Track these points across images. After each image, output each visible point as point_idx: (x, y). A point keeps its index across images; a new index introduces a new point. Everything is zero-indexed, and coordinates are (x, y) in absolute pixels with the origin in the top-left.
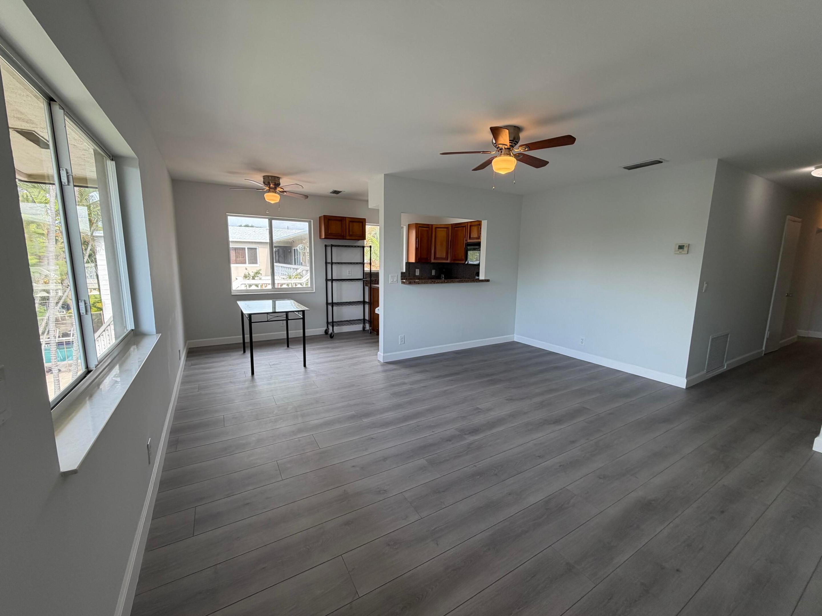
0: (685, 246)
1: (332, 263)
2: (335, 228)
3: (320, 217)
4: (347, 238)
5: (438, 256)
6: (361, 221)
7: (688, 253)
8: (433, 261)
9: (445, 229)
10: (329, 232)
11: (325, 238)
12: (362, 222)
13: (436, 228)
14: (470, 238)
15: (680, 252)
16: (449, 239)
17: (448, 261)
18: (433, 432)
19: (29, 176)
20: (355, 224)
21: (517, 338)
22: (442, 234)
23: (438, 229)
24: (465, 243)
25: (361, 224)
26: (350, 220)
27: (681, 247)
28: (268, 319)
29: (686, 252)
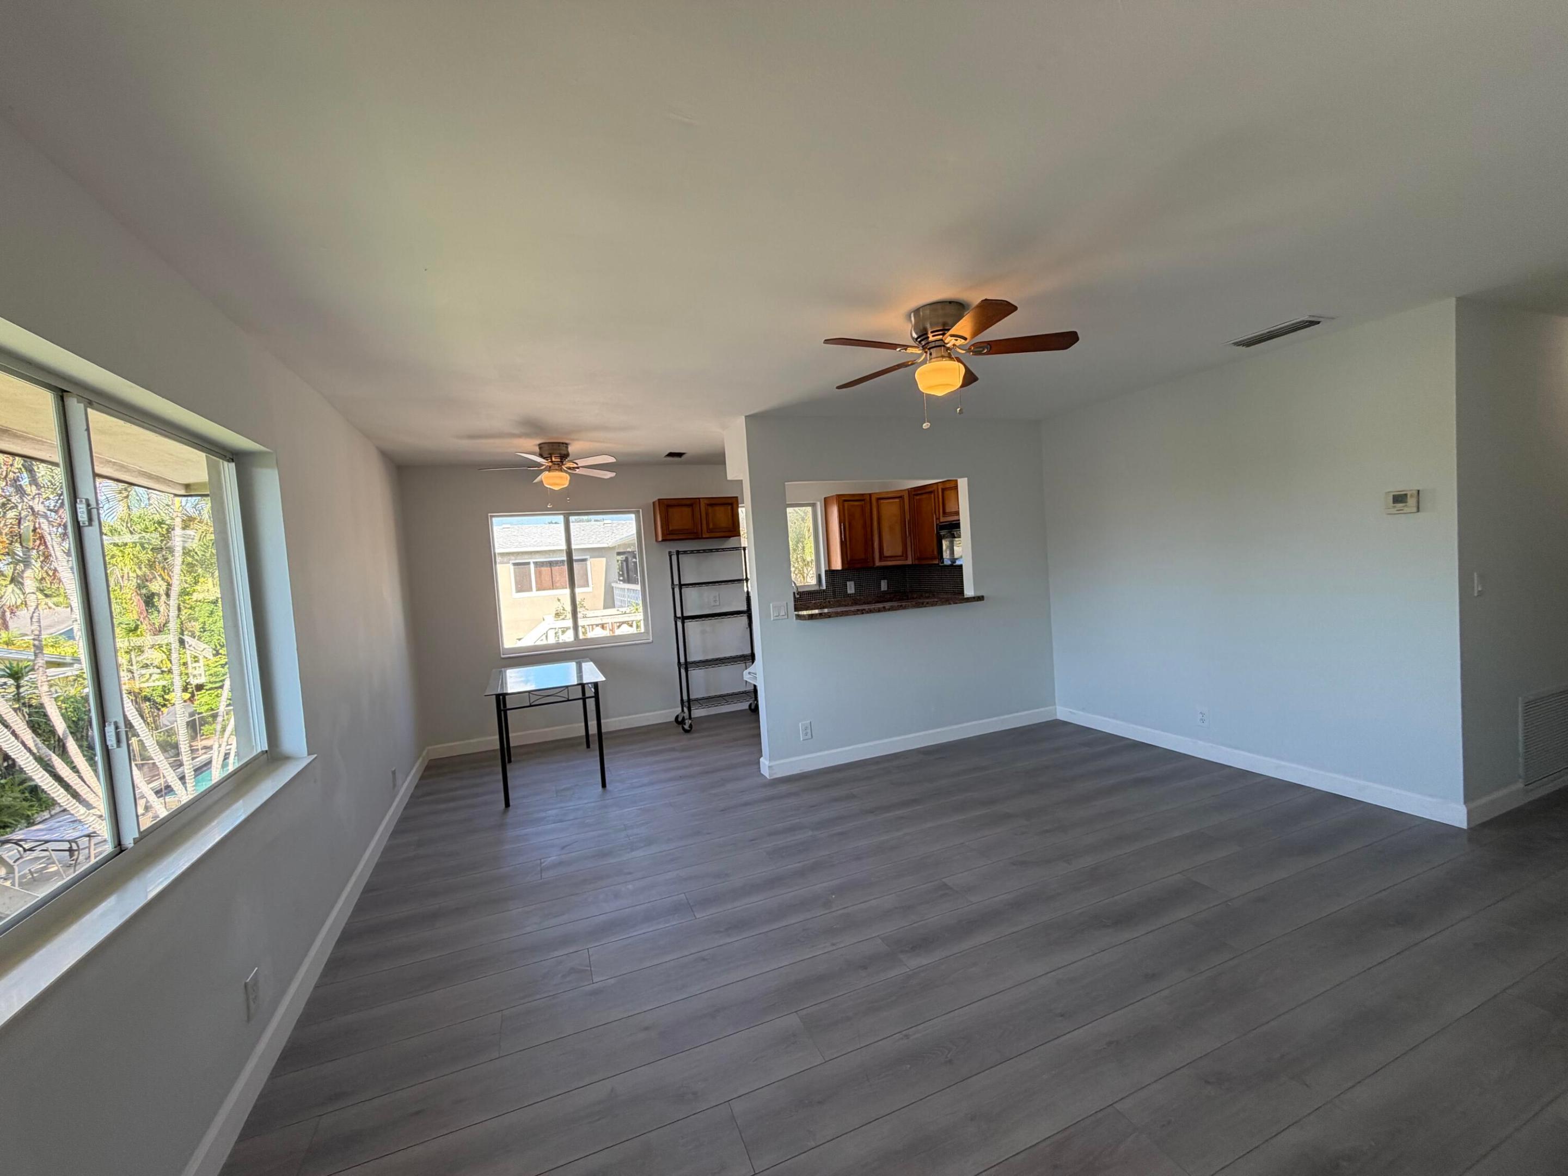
0: (1408, 496)
1: (681, 586)
2: (680, 519)
3: (654, 503)
4: (704, 536)
5: (887, 553)
6: (730, 501)
7: (1418, 510)
8: (878, 564)
9: (897, 500)
10: (671, 528)
11: (663, 540)
12: (731, 504)
13: (878, 499)
14: (944, 513)
15: (1398, 510)
16: (905, 519)
17: (909, 562)
18: (833, 945)
19: (187, 486)
20: (717, 508)
21: (1063, 713)
22: (890, 511)
23: (882, 501)
24: (937, 525)
25: (730, 507)
26: (708, 502)
27: (1399, 499)
28: (531, 701)
29: (1415, 509)
